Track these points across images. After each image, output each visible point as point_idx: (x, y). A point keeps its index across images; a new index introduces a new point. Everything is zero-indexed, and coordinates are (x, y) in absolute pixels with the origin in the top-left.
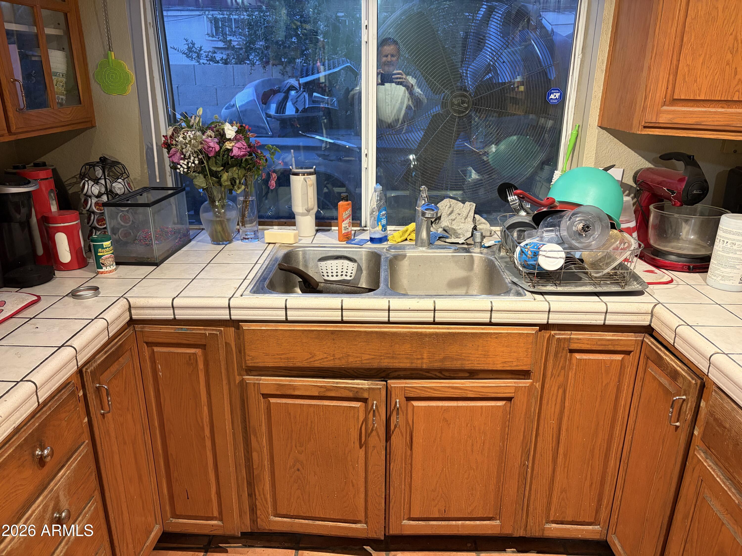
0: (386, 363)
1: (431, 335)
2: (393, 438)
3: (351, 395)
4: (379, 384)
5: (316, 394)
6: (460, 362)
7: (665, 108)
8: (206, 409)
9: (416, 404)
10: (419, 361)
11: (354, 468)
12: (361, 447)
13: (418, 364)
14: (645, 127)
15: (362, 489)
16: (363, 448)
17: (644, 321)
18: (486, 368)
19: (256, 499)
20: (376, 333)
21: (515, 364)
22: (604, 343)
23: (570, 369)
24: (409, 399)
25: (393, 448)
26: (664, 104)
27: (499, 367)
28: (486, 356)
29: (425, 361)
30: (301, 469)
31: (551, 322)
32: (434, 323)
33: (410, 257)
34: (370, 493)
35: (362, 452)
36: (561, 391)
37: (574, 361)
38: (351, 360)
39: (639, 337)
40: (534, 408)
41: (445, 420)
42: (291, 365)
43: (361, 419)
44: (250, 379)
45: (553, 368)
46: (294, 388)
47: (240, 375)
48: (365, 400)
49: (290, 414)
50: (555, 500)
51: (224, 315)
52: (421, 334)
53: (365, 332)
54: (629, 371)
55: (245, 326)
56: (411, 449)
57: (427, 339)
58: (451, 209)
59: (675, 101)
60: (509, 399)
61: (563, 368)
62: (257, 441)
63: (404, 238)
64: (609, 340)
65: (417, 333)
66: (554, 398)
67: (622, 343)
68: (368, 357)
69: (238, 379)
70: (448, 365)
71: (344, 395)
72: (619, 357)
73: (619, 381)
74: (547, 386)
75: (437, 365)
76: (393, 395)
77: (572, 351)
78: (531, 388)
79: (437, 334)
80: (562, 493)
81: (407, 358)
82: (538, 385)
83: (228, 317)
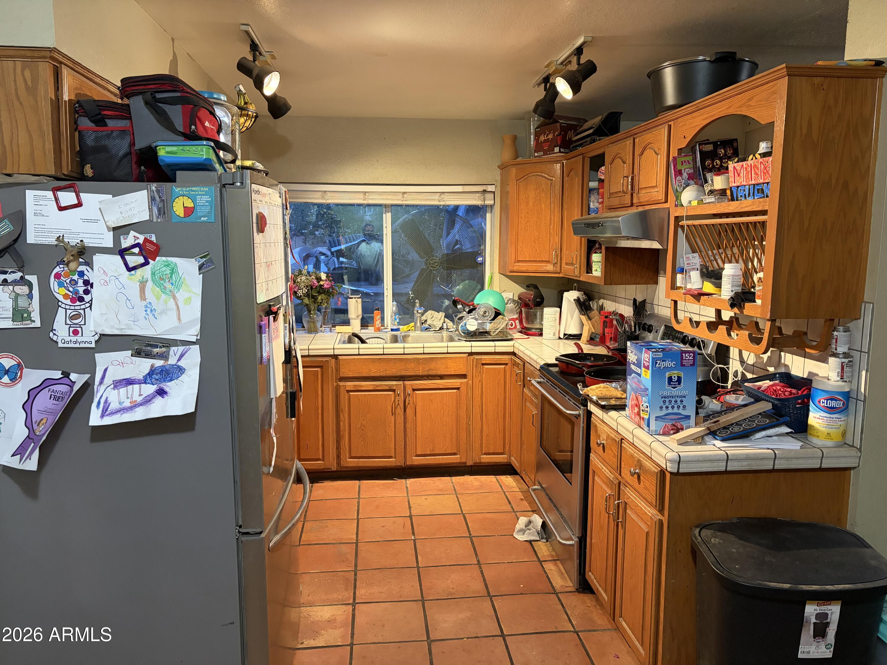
0: (403, 373)
1: (423, 359)
2: (407, 410)
3: (387, 388)
4: (401, 383)
5: (372, 389)
6: (436, 371)
7: (515, 264)
8: (320, 399)
9: (417, 392)
10: (418, 372)
11: (389, 426)
12: (392, 415)
13: (417, 373)
14: (510, 272)
15: (393, 438)
16: (394, 415)
17: (511, 350)
18: (447, 374)
19: (341, 449)
20: (399, 358)
21: (459, 371)
22: (496, 360)
23: (483, 373)
24: (414, 390)
25: (407, 415)
26: (515, 262)
27: (453, 373)
28: (447, 368)
29: (420, 371)
30: (364, 428)
31: (473, 351)
32: (424, 353)
33: (412, 336)
34: (397, 439)
35: (393, 418)
36: (480, 383)
37: (484, 369)
38: (387, 372)
39: (510, 357)
40: (470, 394)
41: (431, 400)
42: (360, 375)
43: (392, 400)
44: (341, 384)
45: (476, 372)
46: (362, 386)
47: (336, 382)
48: (394, 391)
49: (359, 399)
50: (484, 441)
51: (331, 352)
52: (418, 358)
53: (394, 358)
54: (508, 373)
55: (340, 357)
56: (416, 417)
57: (421, 361)
58: (432, 316)
59: (519, 261)
60: (458, 389)
61: (480, 372)
62: (343, 415)
63: (408, 329)
64: (498, 359)
65: (416, 358)
66: (478, 387)
67: (503, 360)
68: (395, 370)
69: (335, 384)
70: (431, 373)
71: (384, 388)
72: (503, 366)
73: (505, 378)
74: (474, 381)
75: (426, 373)
76: (407, 388)
77: (483, 364)
78: (467, 382)
79: (425, 358)
80: (486, 437)
81: (412, 370)
82: (470, 382)
83: (333, 353)
